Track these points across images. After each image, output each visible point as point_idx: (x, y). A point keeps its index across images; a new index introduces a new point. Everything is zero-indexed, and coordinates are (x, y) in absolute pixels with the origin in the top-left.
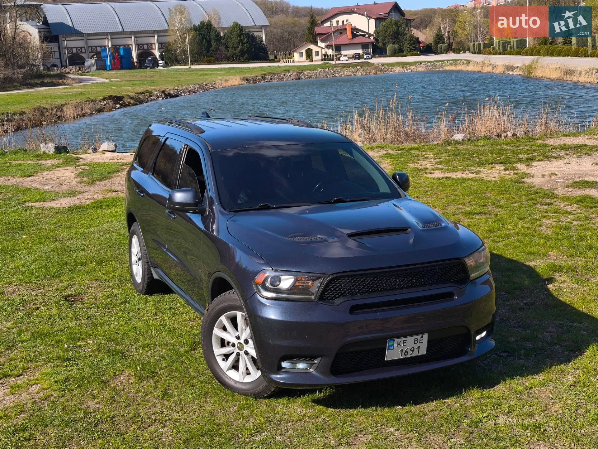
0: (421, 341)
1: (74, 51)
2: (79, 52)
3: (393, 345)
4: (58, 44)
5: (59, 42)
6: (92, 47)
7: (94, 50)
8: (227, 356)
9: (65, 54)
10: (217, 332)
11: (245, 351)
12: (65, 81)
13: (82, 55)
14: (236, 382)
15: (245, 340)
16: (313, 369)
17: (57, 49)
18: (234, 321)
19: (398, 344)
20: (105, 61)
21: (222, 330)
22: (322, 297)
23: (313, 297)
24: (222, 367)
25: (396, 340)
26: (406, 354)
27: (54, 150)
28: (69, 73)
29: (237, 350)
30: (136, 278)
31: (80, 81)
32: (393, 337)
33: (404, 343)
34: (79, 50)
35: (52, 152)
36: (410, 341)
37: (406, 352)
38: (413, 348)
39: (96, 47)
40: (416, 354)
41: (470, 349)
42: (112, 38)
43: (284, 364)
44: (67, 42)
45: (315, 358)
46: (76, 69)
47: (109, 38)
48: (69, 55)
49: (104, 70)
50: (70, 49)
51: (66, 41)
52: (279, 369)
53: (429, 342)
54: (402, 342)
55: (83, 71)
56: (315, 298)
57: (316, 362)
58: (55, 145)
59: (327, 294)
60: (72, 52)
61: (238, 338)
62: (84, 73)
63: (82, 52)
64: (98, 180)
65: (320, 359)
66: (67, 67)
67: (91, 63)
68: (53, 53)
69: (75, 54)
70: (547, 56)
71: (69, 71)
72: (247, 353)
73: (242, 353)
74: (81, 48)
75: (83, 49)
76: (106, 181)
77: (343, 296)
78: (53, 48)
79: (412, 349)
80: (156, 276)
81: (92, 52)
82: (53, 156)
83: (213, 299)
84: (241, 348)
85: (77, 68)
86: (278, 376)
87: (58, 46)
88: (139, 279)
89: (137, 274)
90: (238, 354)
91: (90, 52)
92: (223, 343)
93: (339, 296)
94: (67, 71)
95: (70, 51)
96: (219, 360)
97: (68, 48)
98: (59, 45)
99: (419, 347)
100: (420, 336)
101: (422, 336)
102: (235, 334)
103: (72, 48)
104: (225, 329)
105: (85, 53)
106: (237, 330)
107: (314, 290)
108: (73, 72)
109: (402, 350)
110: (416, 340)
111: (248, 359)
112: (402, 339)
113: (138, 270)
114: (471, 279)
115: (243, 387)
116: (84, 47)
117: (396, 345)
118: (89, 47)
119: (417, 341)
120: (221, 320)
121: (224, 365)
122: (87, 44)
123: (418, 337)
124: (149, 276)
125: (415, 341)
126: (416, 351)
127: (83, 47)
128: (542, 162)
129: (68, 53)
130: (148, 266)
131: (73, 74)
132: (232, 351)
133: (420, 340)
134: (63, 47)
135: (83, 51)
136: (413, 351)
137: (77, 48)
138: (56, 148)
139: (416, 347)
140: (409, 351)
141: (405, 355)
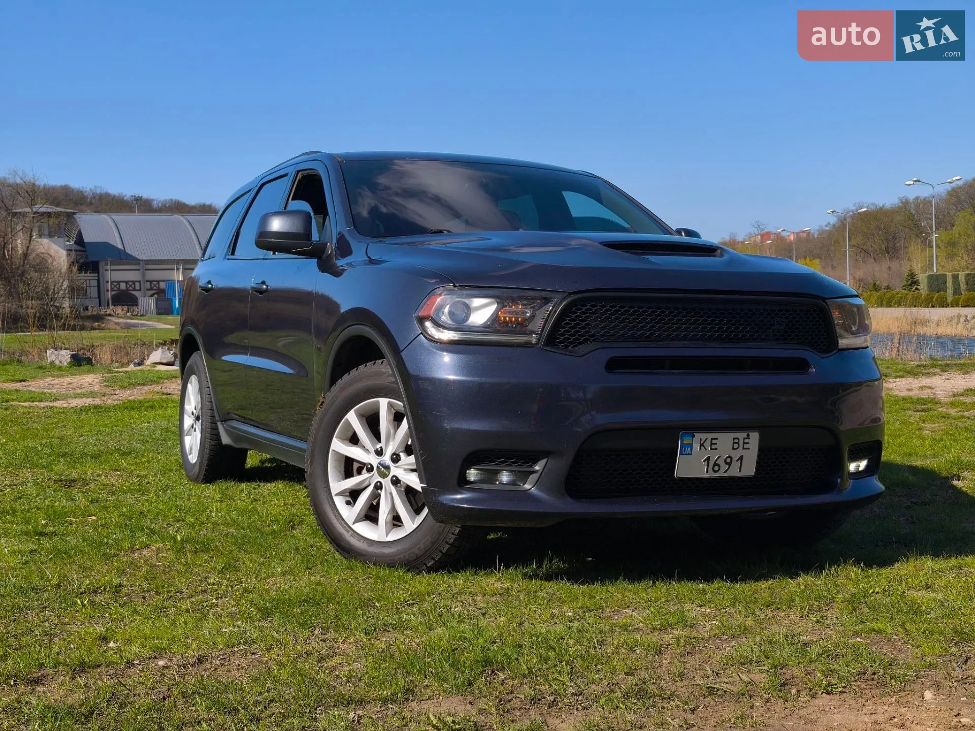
0: (746, 446)
1: (123, 286)
2: (131, 288)
3: (691, 446)
4: (96, 275)
5: (98, 273)
6: (151, 282)
7: (155, 286)
8: (354, 494)
9: (108, 291)
10: (338, 446)
11: (394, 476)
12: (103, 325)
13: (134, 293)
14: (371, 542)
15: (394, 454)
16: (529, 484)
17: (94, 283)
18: (372, 422)
19: (702, 445)
20: (170, 302)
21: (348, 442)
22: (552, 339)
23: (534, 338)
24: (344, 517)
25: (698, 436)
26: (716, 468)
27: (69, 360)
28: (110, 315)
29: (377, 478)
30: (190, 457)
31: (128, 326)
32: (694, 428)
33: (712, 444)
34: (130, 286)
35: (66, 364)
36: (725, 439)
37: (715, 464)
38: (730, 457)
39: (158, 282)
40: (734, 472)
41: (839, 480)
42: (185, 269)
43: (472, 474)
44: (112, 272)
45: (535, 461)
46: (122, 310)
47: (181, 270)
48: (114, 293)
49: (168, 314)
50: (115, 284)
51: (111, 270)
52: (463, 482)
53: (761, 450)
54: (708, 442)
55: (135, 313)
56: (538, 340)
57: (537, 468)
58: (72, 353)
59: (562, 335)
60: (119, 289)
61: (379, 453)
62: (136, 317)
63: (135, 290)
64: (139, 384)
65: (544, 461)
66: (108, 305)
67: (148, 303)
68: (88, 289)
69: (123, 291)
70: (881, 306)
71: (112, 312)
72: (396, 482)
73: (386, 482)
74: (134, 282)
75: (137, 285)
76: (153, 386)
77: (594, 340)
78: (88, 281)
79: (728, 460)
80: (226, 440)
81: (151, 289)
82: (68, 369)
83: (333, 382)
84: (384, 470)
85: (125, 308)
86: (459, 496)
87: (97, 278)
88: (193, 458)
89: (191, 449)
90: (378, 486)
91: (148, 290)
92: (349, 467)
93: (587, 340)
94: (108, 313)
95: (115, 286)
96: (340, 502)
97: (112, 282)
98: (98, 276)
99: (741, 458)
100: (745, 435)
101: (748, 435)
102: (374, 446)
103: (119, 282)
104: (354, 440)
105: (140, 290)
106: (379, 440)
107: (537, 325)
108: (119, 315)
109: (708, 459)
110: (736, 441)
111: (399, 493)
112: (710, 436)
113: (193, 442)
114: (840, 347)
115: (387, 551)
116: (140, 282)
117: (696, 447)
118: (147, 281)
119: (738, 443)
120: (347, 420)
121: (348, 513)
122: (143, 275)
123: (741, 435)
124: (213, 443)
125: (734, 443)
126: (736, 465)
127: (137, 281)
128: (903, 379)
129: (112, 290)
130: (214, 423)
131: (117, 316)
132: (367, 483)
133: (744, 443)
134: (106, 280)
135: (137, 287)
136: (729, 464)
137: (127, 282)
138: (73, 356)
139: (736, 455)
140: (721, 462)
141: (715, 471)
